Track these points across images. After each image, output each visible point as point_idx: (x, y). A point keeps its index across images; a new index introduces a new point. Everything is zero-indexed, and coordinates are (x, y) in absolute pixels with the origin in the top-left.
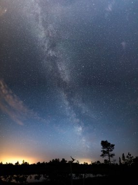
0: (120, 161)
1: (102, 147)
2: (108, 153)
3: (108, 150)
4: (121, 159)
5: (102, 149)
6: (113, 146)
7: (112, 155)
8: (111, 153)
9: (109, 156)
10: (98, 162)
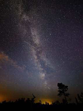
0: (77, 101)
1: (58, 87)
2: (63, 93)
3: (63, 90)
4: (78, 99)
5: (59, 90)
6: (67, 87)
7: (67, 95)
8: (66, 92)
9: (65, 95)
10: (57, 102)
